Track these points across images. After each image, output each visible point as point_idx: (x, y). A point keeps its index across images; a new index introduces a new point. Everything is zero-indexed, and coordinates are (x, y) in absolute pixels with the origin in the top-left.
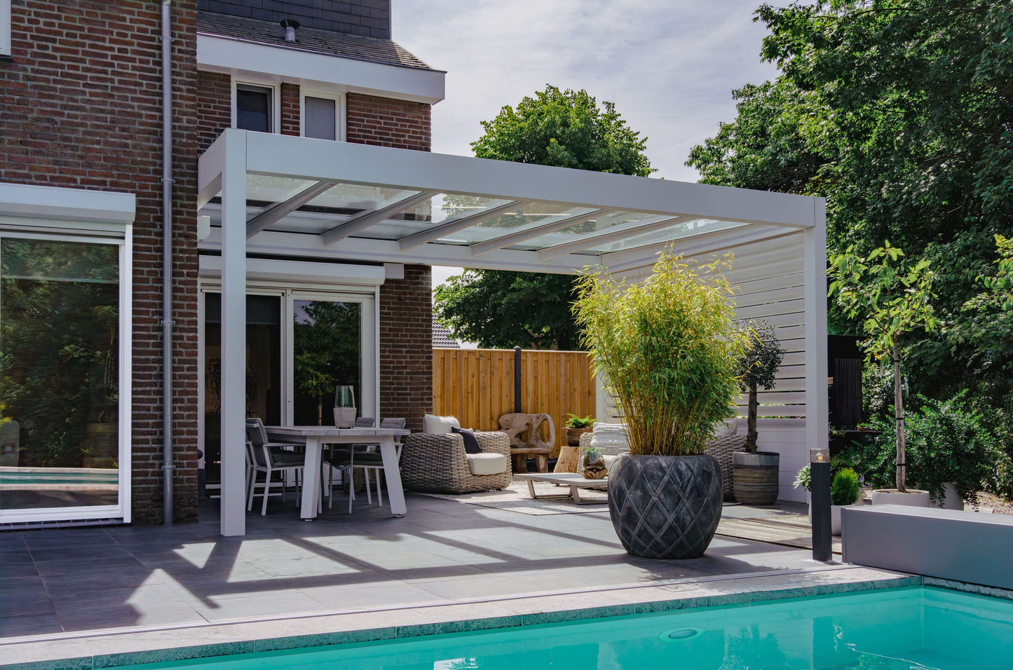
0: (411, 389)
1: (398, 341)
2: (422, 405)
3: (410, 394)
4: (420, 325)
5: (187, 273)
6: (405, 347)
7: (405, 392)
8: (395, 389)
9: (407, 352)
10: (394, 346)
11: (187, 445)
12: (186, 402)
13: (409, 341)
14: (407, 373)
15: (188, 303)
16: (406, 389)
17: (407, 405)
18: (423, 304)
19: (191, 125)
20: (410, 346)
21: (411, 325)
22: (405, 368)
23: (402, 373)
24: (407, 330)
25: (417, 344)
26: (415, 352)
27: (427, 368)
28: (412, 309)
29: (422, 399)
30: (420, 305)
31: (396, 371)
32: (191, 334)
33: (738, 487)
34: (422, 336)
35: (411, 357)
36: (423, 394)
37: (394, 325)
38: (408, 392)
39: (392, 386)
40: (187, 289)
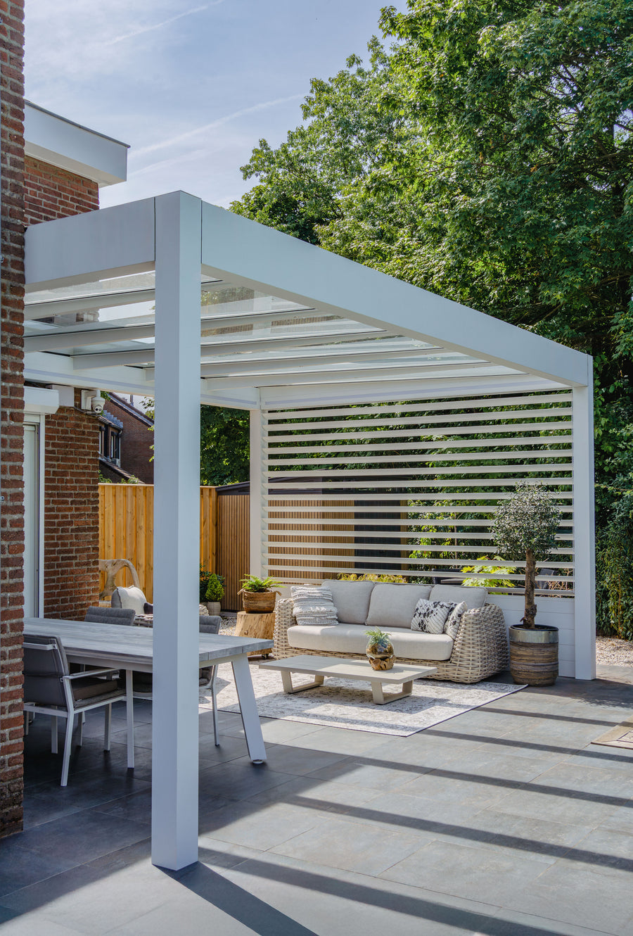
0: (77, 551)
1: (63, 488)
2: (89, 570)
3: (75, 558)
4: (86, 467)
5: (11, 414)
6: (70, 495)
7: (71, 555)
8: (60, 552)
9: (72, 502)
10: (59, 495)
11: (9, 703)
12: (9, 630)
13: (75, 488)
14: (72, 530)
15: (11, 463)
16: (70, 551)
17: (72, 572)
18: (89, 440)
19: (17, 170)
20: (77, 495)
21: (78, 467)
22: (70, 523)
23: (67, 530)
24: (73, 474)
25: (83, 492)
26: (81, 503)
27: (93, 522)
28: (79, 447)
29: (88, 564)
30: (88, 440)
31: (61, 528)
32: (16, 517)
33: (518, 666)
34: (88, 481)
35: (77, 509)
36: (89, 557)
37: (59, 466)
38: (74, 555)
39: (57, 549)
40: (11, 441)
